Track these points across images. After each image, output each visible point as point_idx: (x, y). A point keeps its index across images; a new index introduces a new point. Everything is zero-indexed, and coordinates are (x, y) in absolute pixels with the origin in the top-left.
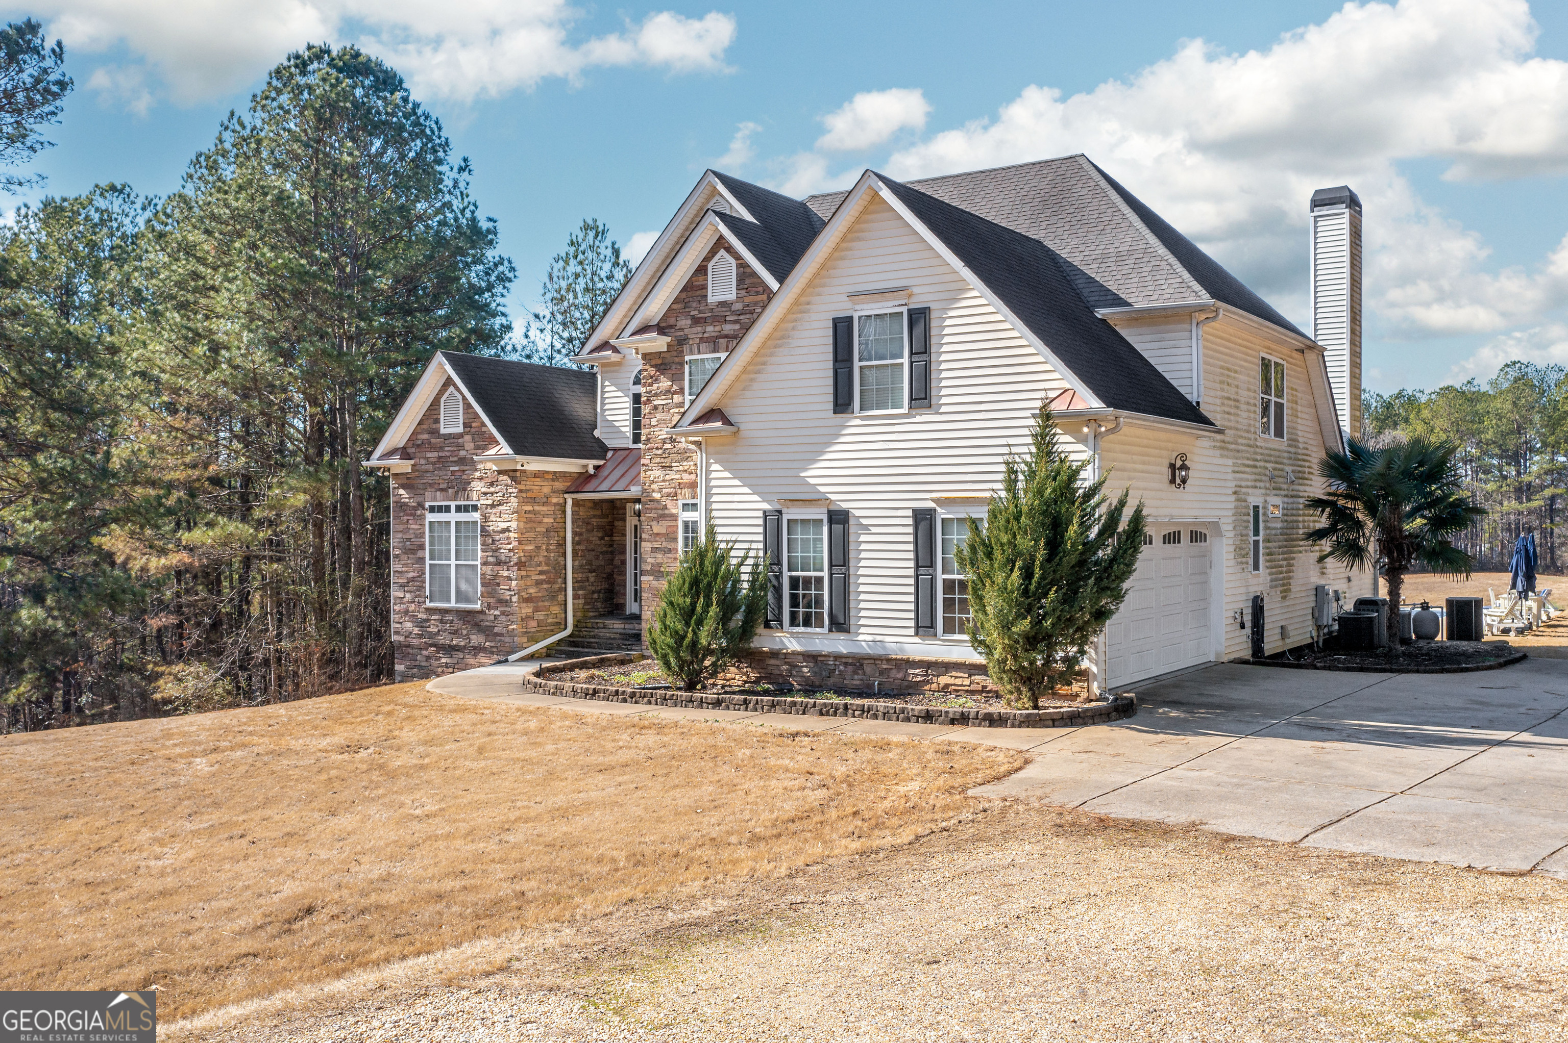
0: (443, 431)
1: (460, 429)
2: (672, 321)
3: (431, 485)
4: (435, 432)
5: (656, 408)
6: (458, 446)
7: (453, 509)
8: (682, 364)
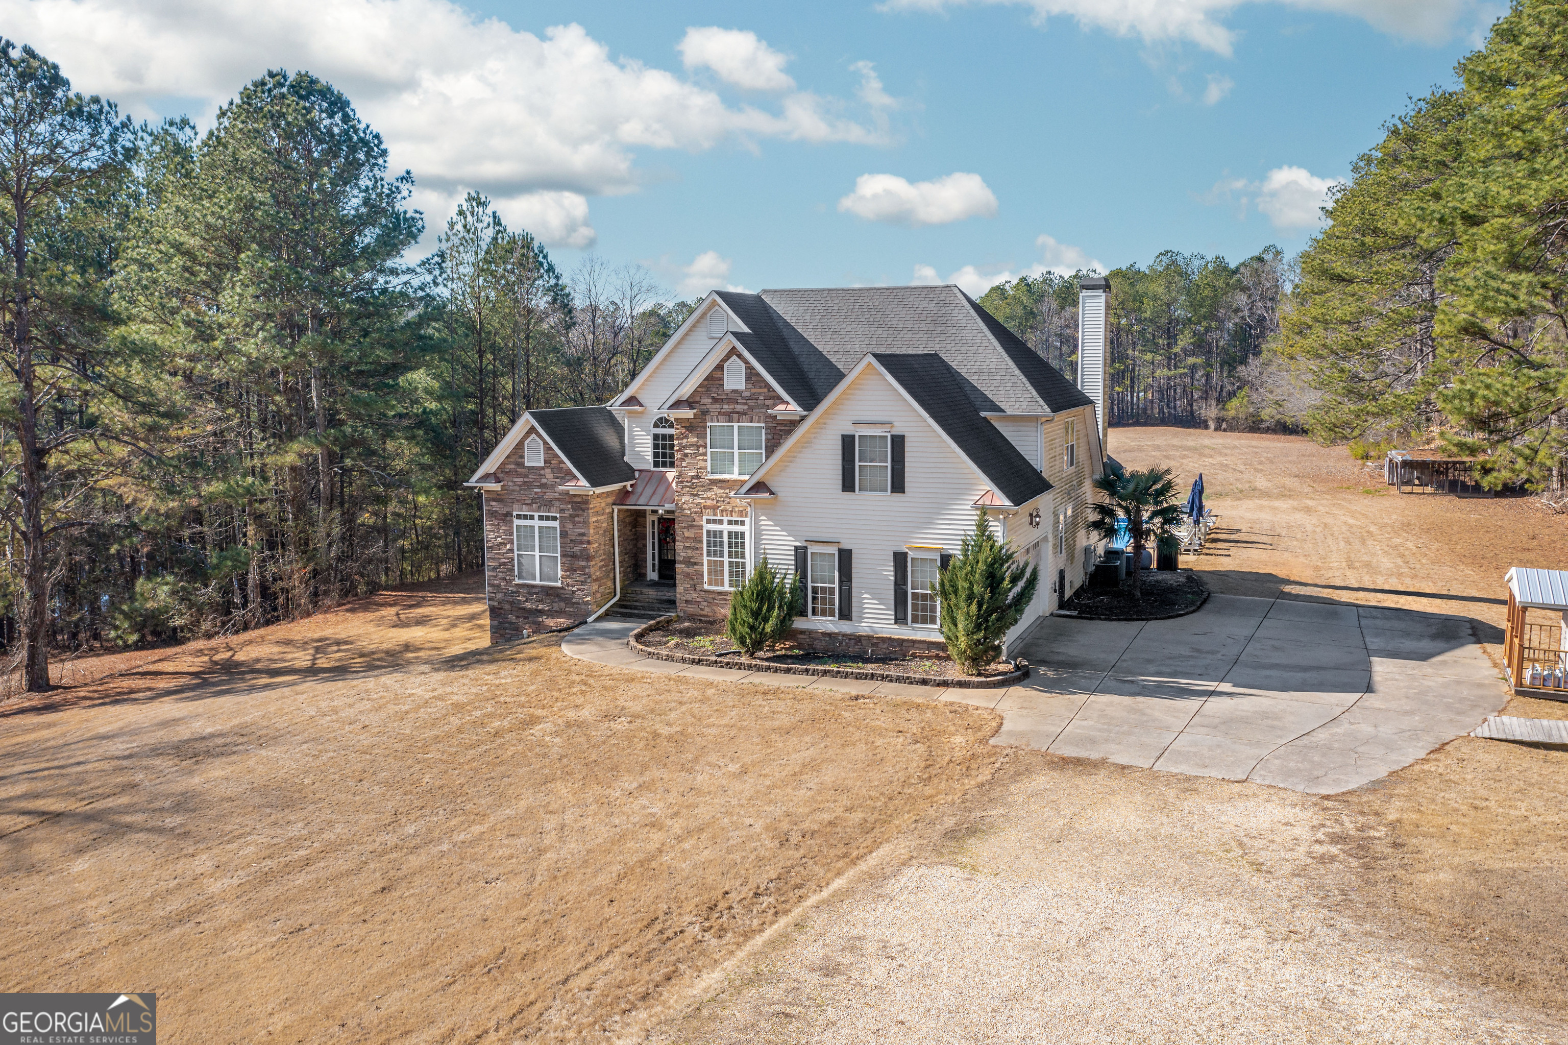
0: (527, 464)
1: (542, 464)
2: (697, 399)
3: (518, 500)
4: (521, 465)
5: (686, 455)
6: (540, 475)
7: (536, 517)
8: (705, 428)
